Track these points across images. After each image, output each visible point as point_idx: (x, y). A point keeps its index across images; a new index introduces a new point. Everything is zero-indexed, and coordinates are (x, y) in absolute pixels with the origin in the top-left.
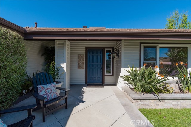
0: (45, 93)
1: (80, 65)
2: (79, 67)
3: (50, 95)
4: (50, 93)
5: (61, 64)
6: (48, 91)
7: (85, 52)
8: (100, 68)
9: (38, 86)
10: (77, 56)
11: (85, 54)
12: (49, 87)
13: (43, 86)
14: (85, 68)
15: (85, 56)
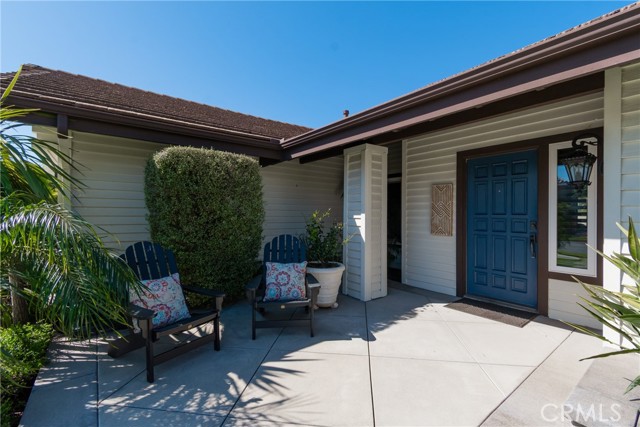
0: (274, 281)
1: (436, 221)
2: (435, 229)
3: (283, 288)
4: (285, 285)
5: (355, 217)
6: (283, 279)
7: (454, 171)
8: (528, 235)
9: (268, 264)
10: (427, 189)
11: (454, 179)
12: (285, 270)
13: (276, 265)
14: (454, 232)
15: (455, 186)
